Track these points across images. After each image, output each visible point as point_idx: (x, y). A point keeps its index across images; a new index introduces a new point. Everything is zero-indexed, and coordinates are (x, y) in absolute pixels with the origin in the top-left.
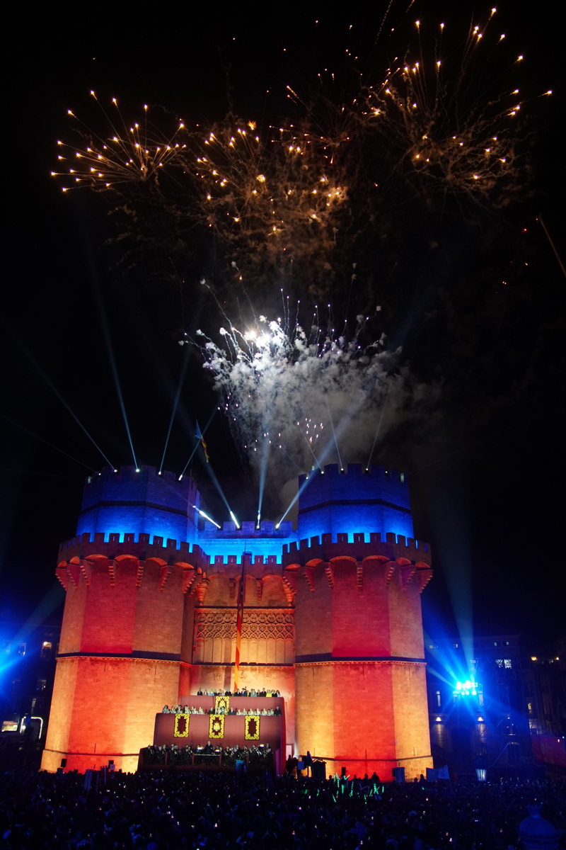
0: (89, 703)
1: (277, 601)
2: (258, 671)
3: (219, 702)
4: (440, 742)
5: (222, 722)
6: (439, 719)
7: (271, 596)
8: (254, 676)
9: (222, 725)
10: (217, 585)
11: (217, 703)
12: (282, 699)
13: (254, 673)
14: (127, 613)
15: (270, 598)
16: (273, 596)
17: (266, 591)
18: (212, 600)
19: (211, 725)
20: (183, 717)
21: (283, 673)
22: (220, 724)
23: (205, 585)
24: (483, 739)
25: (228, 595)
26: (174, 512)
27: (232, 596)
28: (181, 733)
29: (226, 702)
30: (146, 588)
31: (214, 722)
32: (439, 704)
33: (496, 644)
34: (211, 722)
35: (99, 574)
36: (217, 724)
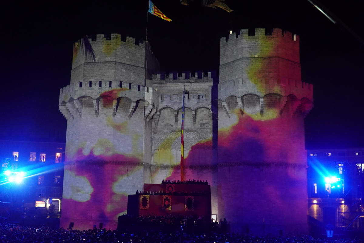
0: (86, 189)
1: (206, 123)
2: (194, 169)
3: (168, 188)
4: (315, 215)
5: (170, 200)
6: (315, 202)
7: (202, 120)
8: (192, 172)
9: (170, 202)
10: (166, 113)
11: (167, 188)
12: (209, 186)
13: (192, 170)
14: (108, 133)
15: (201, 122)
16: (204, 120)
17: (198, 117)
18: (163, 123)
19: (163, 202)
20: (146, 197)
21: (210, 170)
22: (169, 201)
23: (158, 113)
24: (343, 215)
25: (174, 121)
26: (135, 66)
27: (177, 121)
28: (144, 207)
29: (172, 188)
30: (119, 116)
31: (165, 200)
32: (316, 192)
33: (357, 154)
34: (163, 200)
35: (87, 108)
36: (167, 201)
